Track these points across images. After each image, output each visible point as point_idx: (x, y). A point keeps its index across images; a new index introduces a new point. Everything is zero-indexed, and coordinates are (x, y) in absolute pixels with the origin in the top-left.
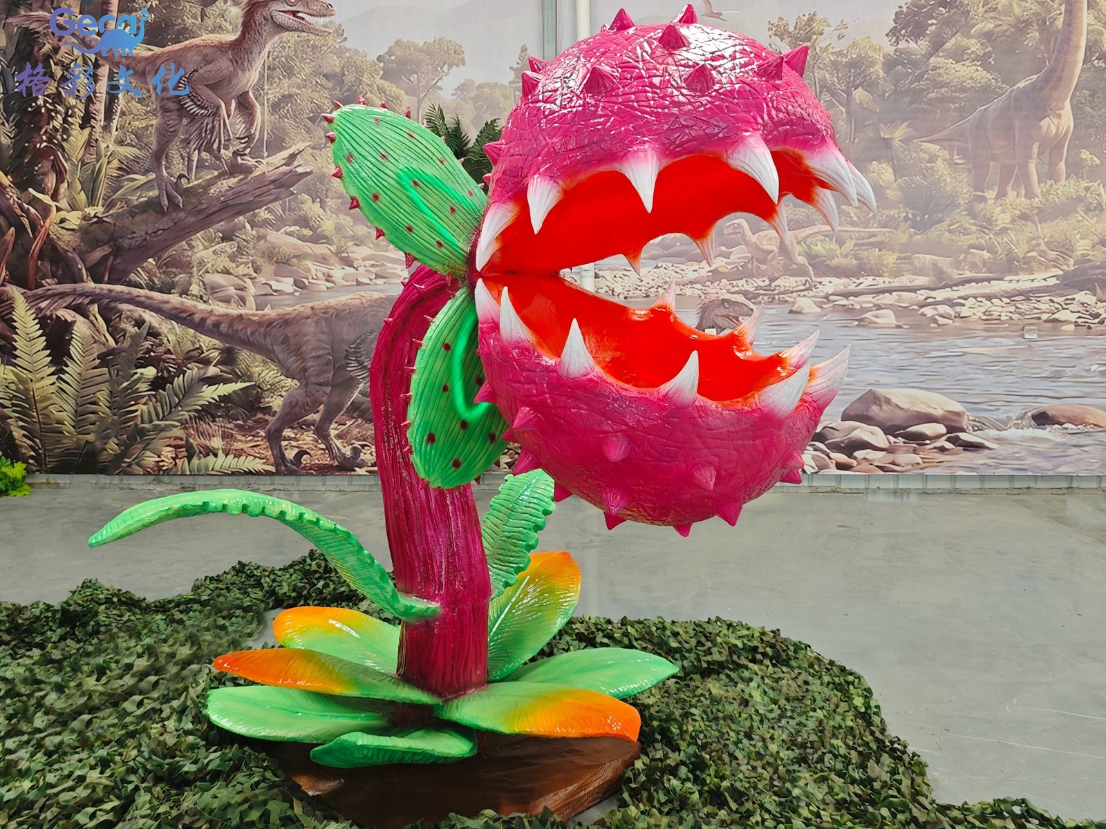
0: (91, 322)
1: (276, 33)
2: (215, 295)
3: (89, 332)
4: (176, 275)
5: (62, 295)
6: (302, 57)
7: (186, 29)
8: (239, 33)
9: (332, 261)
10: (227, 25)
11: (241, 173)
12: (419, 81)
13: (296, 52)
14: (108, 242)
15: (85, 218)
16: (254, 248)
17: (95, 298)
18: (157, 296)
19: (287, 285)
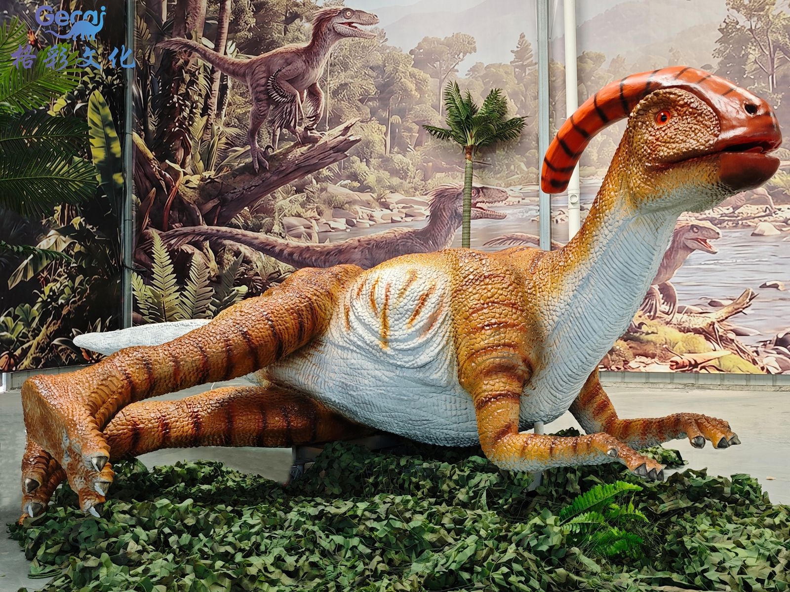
0: (205, 253)
1: (336, 40)
2: (291, 233)
3: (202, 261)
4: (263, 219)
5: (186, 235)
6: (355, 55)
7: (273, 41)
8: (310, 41)
9: (374, 205)
10: (302, 36)
11: (310, 143)
12: (441, 67)
13: (350, 52)
14: (218, 196)
15: (202, 179)
16: (318, 197)
17: (208, 236)
18: (250, 233)
19: (341, 224)
